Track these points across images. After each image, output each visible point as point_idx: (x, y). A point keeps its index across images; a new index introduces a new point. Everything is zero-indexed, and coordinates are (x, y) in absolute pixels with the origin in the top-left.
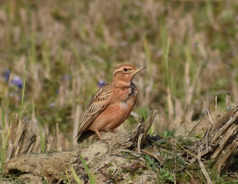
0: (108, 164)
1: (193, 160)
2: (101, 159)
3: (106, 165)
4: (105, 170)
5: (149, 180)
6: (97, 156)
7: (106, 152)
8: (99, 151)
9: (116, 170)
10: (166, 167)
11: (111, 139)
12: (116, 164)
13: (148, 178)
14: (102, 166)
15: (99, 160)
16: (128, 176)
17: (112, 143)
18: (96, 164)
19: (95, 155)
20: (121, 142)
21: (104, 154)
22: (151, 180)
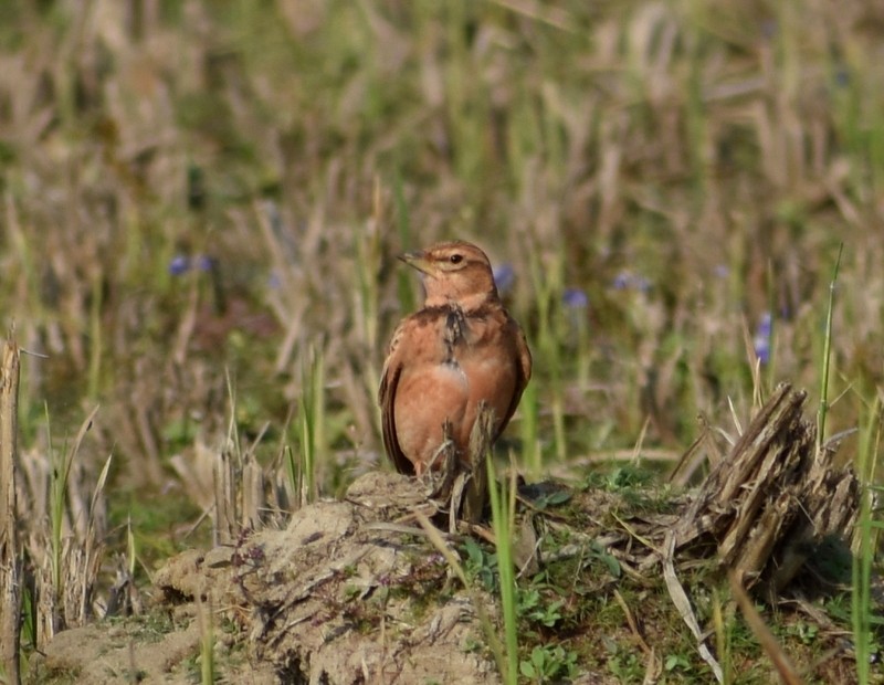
0: (342, 572)
1: (650, 560)
2: (324, 552)
3: (336, 573)
4: (333, 590)
5: (464, 621)
6: (310, 544)
7: (343, 533)
8: (321, 530)
9: (368, 589)
10: (544, 581)
11: (371, 493)
12: (372, 571)
13: (462, 613)
14: (325, 577)
15: (318, 558)
16: (408, 608)
17: (375, 503)
18: (305, 571)
19: (306, 542)
20: (406, 501)
21: (337, 537)
22: (469, 621)
